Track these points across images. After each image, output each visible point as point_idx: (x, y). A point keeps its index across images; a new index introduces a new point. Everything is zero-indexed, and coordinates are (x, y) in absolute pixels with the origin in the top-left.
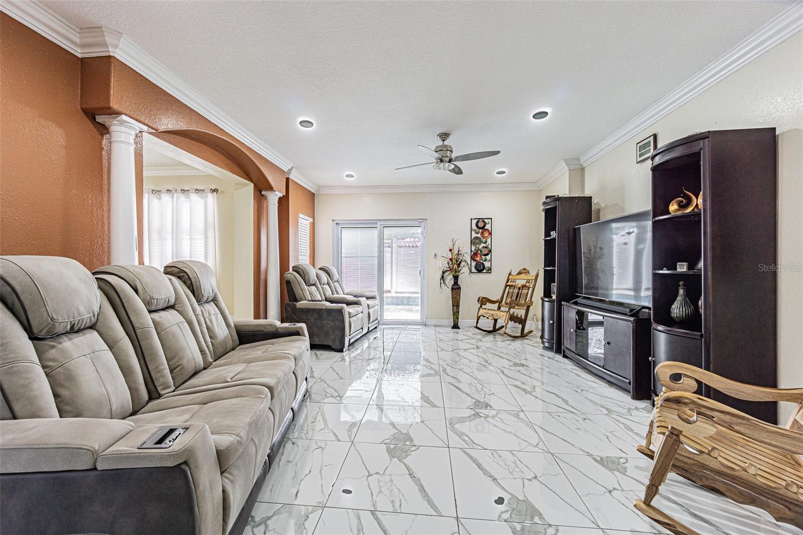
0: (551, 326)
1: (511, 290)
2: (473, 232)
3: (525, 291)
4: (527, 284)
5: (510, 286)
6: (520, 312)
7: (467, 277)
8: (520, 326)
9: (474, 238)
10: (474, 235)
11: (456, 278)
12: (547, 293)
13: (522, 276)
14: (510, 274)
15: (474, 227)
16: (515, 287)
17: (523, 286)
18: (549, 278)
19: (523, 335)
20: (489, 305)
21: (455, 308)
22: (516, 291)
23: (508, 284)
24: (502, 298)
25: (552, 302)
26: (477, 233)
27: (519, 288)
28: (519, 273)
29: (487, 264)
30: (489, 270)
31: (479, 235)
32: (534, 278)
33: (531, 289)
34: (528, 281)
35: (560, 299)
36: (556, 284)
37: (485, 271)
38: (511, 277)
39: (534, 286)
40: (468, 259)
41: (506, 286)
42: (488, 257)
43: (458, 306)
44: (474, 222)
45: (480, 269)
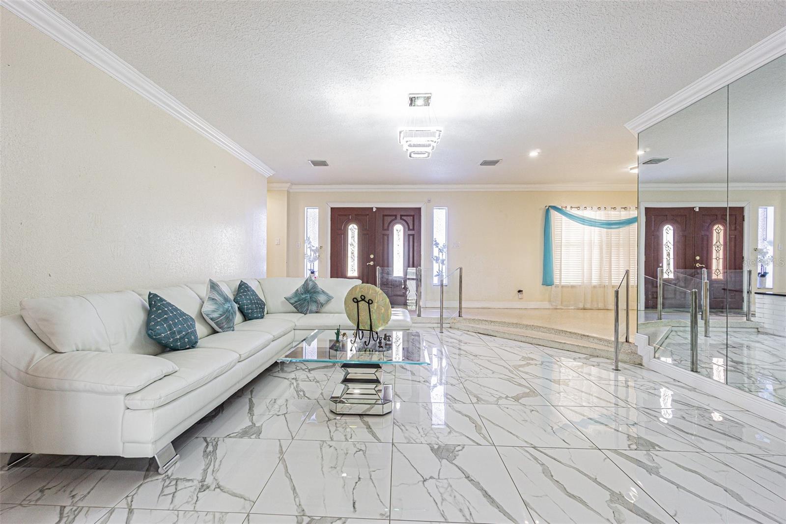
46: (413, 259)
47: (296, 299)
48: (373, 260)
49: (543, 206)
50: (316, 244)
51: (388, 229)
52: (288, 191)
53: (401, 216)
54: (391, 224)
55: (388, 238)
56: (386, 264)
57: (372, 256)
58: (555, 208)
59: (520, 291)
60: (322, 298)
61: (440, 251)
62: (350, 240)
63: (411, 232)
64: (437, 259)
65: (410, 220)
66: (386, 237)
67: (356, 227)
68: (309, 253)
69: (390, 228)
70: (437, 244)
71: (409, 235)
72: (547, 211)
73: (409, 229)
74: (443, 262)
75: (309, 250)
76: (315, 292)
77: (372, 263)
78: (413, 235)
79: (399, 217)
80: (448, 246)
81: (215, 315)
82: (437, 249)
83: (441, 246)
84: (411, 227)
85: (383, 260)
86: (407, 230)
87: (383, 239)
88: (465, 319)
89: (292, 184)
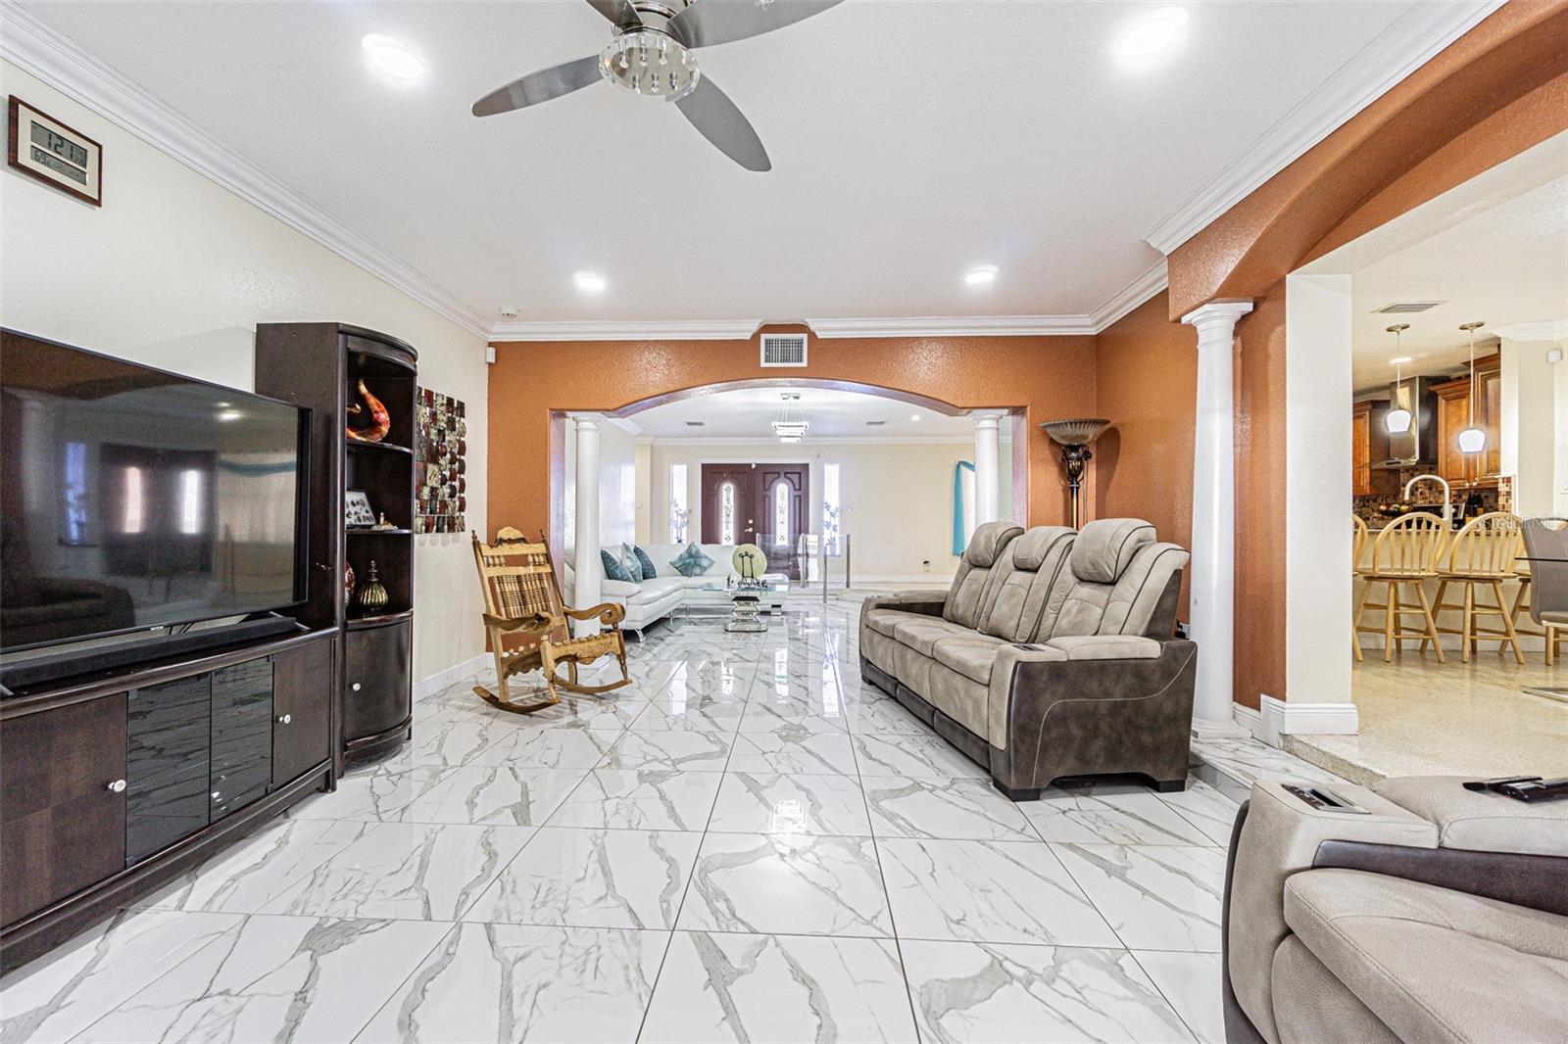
46: (800, 526)
47: (681, 563)
48: (752, 526)
49: (954, 462)
50: (683, 507)
51: (770, 489)
52: (651, 445)
53: (786, 473)
54: (774, 483)
55: (770, 499)
56: (767, 531)
57: (751, 522)
58: (966, 464)
59: (925, 562)
60: (705, 563)
61: (832, 515)
62: (724, 503)
63: (797, 493)
64: (828, 525)
65: (795, 478)
66: (767, 499)
67: (731, 486)
68: (675, 519)
69: (772, 488)
70: (828, 507)
71: (795, 496)
72: (958, 467)
73: (795, 489)
74: (835, 527)
75: (675, 514)
76: (698, 557)
77: (750, 530)
78: (800, 497)
79: (782, 475)
80: (841, 510)
81: (633, 569)
82: (828, 513)
83: (832, 509)
84: (797, 487)
85: (764, 527)
86: (792, 489)
87: (764, 500)
88: (853, 590)
89: (657, 437)
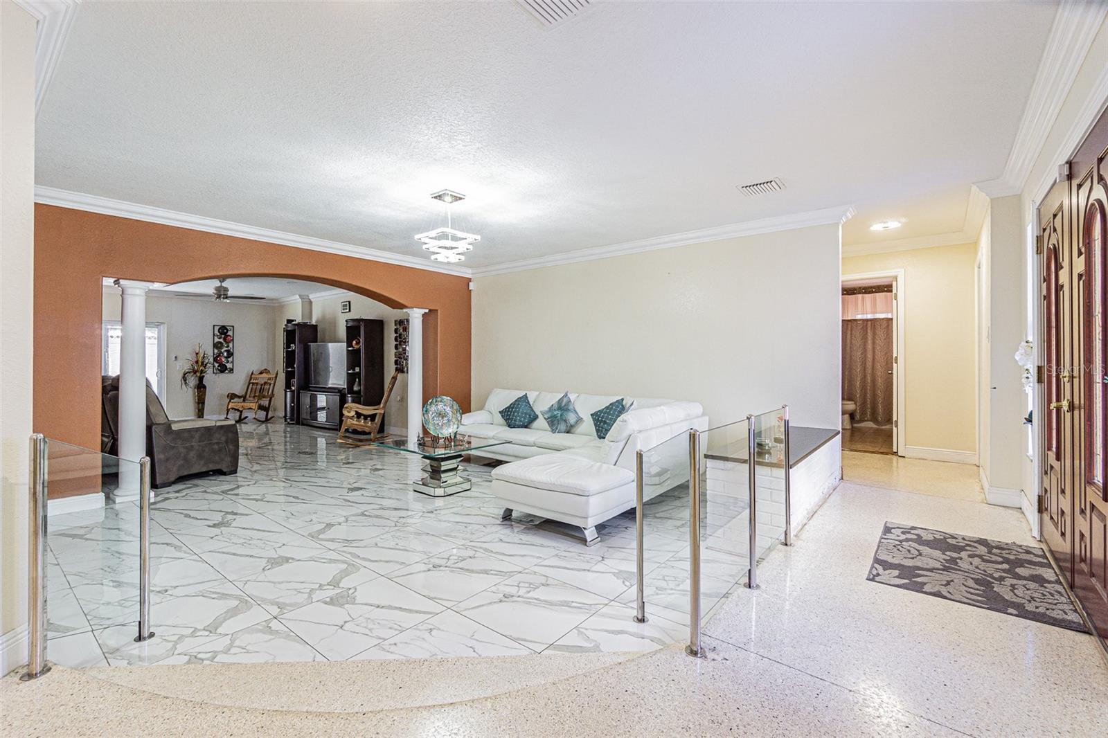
0: (292, 408)
1: (254, 387)
2: (216, 338)
3: (267, 387)
4: (269, 381)
5: (253, 384)
6: (265, 402)
7: (210, 378)
8: (265, 413)
9: (217, 342)
10: (217, 340)
11: (201, 379)
12: (288, 386)
13: (264, 375)
14: (252, 374)
15: (216, 332)
16: (257, 384)
17: (265, 383)
18: (289, 376)
19: (267, 420)
20: (236, 400)
21: (200, 405)
22: (259, 387)
23: (251, 382)
24: (246, 393)
25: (293, 392)
26: (219, 338)
27: (262, 385)
28: (261, 373)
29: (229, 366)
30: (232, 370)
31: (221, 340)
32: (274, 376)
33: (272, 385)
34: (270, 379)
35: (299, 389)
36: (295, 380)
37: (227, 371)
38: (253, 376)
39: (275, 382)
40: (211, 360)
41: (250, 383)
42: (230, 359)
43: (203, 403)
44: (217, 328)
45: (223, 369)
